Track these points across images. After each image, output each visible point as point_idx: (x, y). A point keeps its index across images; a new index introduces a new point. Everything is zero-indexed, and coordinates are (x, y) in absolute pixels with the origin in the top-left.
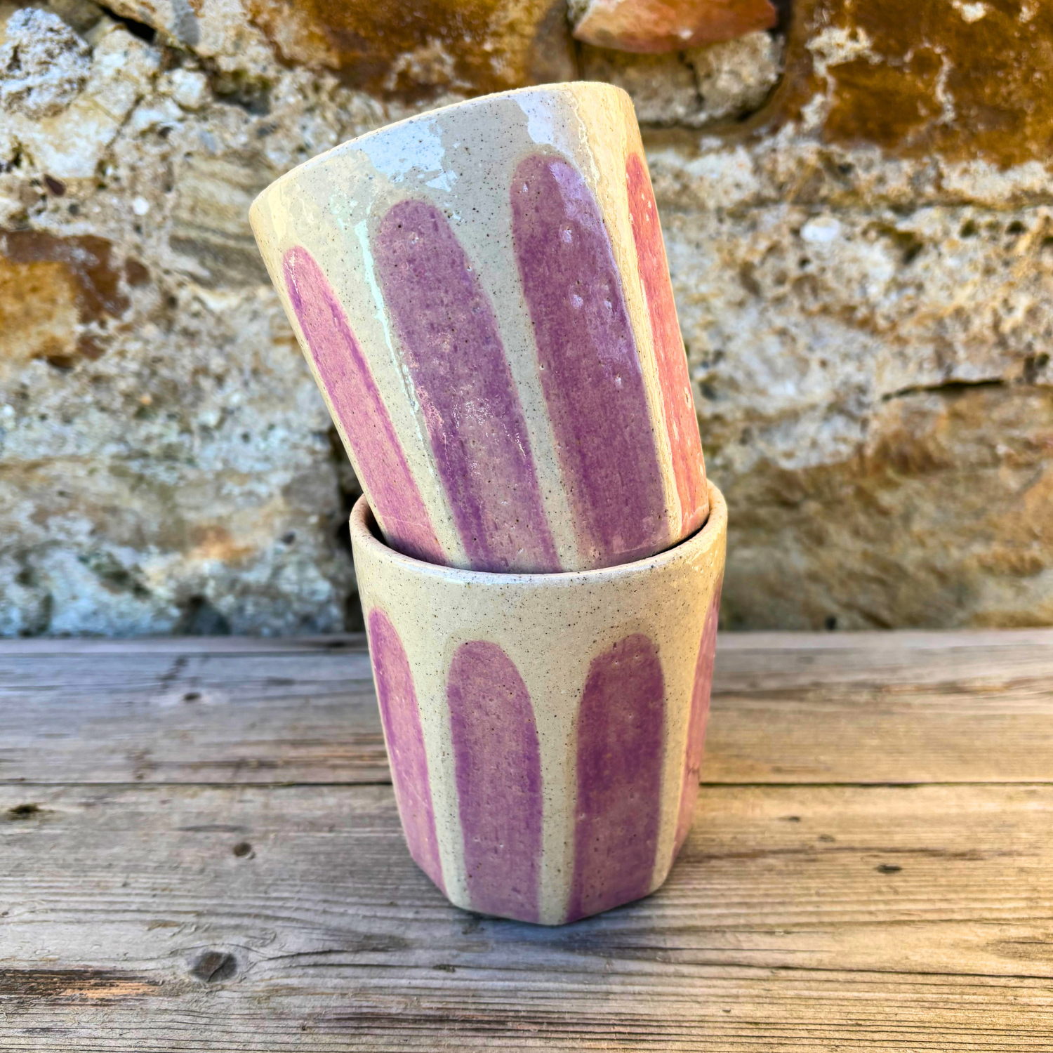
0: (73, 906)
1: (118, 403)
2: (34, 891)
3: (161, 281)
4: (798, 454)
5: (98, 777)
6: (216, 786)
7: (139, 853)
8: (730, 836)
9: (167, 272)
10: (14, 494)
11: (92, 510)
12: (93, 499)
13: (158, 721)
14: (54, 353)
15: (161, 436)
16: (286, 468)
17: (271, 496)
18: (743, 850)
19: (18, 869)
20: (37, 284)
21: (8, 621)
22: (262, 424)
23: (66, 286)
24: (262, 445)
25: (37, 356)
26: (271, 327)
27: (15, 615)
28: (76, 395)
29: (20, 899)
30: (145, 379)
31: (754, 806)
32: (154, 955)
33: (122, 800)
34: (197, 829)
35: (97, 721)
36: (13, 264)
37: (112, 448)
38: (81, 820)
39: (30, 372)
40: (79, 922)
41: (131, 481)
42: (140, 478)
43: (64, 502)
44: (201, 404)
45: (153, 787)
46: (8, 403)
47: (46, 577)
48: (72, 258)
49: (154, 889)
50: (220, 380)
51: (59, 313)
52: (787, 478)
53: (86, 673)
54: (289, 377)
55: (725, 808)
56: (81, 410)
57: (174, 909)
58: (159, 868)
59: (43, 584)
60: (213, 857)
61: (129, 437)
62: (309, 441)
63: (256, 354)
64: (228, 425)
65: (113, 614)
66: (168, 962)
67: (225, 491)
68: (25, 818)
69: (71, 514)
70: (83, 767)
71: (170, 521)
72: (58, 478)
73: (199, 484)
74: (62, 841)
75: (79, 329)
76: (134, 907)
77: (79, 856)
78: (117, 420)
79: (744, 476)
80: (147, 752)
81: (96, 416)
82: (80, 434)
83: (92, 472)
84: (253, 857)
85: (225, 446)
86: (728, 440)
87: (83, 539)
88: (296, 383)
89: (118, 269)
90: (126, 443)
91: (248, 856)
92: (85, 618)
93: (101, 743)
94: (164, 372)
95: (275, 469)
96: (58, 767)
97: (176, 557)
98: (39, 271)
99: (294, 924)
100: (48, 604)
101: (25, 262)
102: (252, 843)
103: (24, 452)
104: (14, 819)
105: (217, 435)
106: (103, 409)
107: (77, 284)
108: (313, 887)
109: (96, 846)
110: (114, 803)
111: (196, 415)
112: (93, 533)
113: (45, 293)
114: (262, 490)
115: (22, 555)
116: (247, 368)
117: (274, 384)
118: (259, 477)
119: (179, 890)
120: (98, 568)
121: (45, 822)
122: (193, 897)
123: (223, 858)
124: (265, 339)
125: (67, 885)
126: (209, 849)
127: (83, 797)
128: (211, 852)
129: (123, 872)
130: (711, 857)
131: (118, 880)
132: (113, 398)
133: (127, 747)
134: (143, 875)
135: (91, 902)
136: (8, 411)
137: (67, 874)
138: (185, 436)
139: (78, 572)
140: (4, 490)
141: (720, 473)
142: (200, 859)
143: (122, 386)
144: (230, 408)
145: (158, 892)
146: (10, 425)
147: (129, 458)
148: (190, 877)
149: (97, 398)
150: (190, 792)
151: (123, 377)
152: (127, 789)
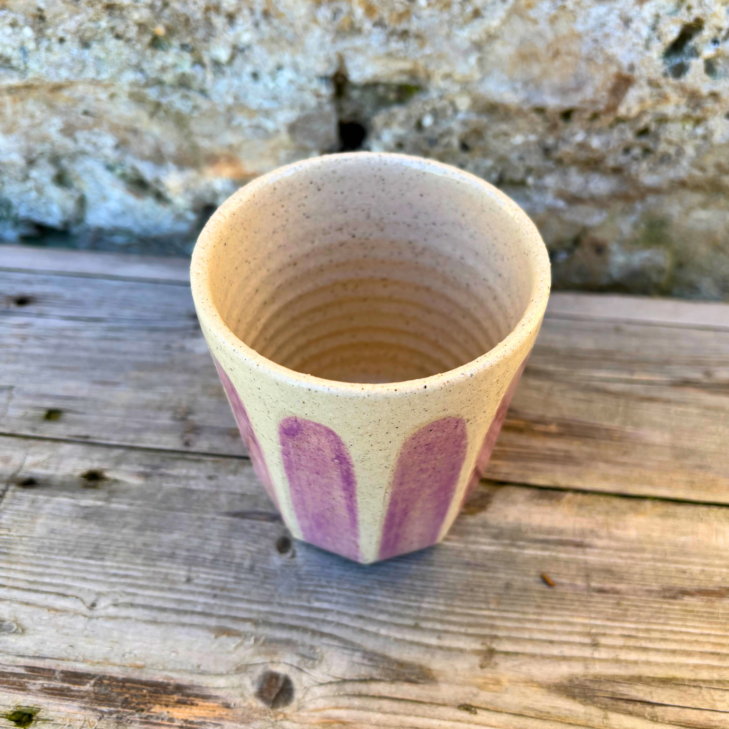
0: (148, 602)
1: (133, 32)
2: (114, 580)
5: (151, 440)
7: (196, 542)
8: (699, 568)
10: (43, 111)
11: (114, 129)
12: (116, 121)
13: (195, 372)
15: (175, 66)
16: (292, 107)
17: (277, 131)
18: (711, 586)
19: (97, 553)
22: (271, 63)
24: (271, 85)
27: (55, 209)
28: (90, 20)
29: (103, 589)
30: (158, 10)
31: (717, 532)
32: (222, 669)
33: (175, 472)
34: (242, 515)
35: (141, 366)
37: (130, 76)
38: (142, 494)
40: (154, 622)
41: (150, 108)
42: (158, 105)
43: (89, 120)
44: (212, 39)
45: (199, 457)
46: (26, 23)
47: (78, 178)
50: (231, 18)
53: (126, 303)
54: (299, 23)
55: (693, 533)
56: (97, 35)
57: (234, 613)
59: (77, 185)
60: (259, 552)
61: (145, 66)
62: (315, 84)
64: (238, 61)
65: (138, 215)
66: (235, 680)
67: (235, 123)
68: (94, 487)
69: (96, 130)
70: (137, 426)
71: (186, 145)
72: (82, 99)
73: (212, 114)
74: (129, 519)
76: (199, 609)
77: (146, 540)
78: (133, 47)
79: (720, 146)
80: (189, 412)
81: (112, 43)
82: (98, 59)
83: (112, 96)
84: (293, 556)
85: (236, 82)
86: (715, 113)
87: (108, 151)
88: (306, 28)
90: (142, 71)
91: (289, 554)
92: (115, 216)
93: (149, 396)
94: (176, 6)
95: (281, 108)
96: (115, 424)
97: (191, 174)
99: (336, 643)
100: (82, 202)
103: (47, 74)
104: (86, 486)
105: (228, 70)
106: (118, 37)
109: (159, 528)
110: (169, 476)
111: (208, 50)
112: (117, 147)
114: (270, 125)
115: (55, 160)
116: (259, 8)
117: (284, 28)
118: (267, 114)
119: (234, 590)
120: (123, 176)
121: (112, 493)
122: (248, 601)
123: (269, 554)
125: (140, 574)
126: (255, 542)
127: (141, 464)
128: (258, 546)
129: (185, 564)
130: (684, 593)
131: (182, 573)
132: (127, 27)
133: (172, 404)
134: (202, 569)
135: (163, 598)
136: (28, 32)
137: (139, 561)
138: (198, 68)
139: (107, 179)
140: (32, 106)
141: (698, 142)
142: (249, 554)
143: (136, 16)
144: (241, 46)
145: (218, 592)
146: (31, 46)
147: (147, 85)
148: (243, 576)
149: (112, 24)
150: (232, 467)
151: (137, 8)
152: (178, 458)
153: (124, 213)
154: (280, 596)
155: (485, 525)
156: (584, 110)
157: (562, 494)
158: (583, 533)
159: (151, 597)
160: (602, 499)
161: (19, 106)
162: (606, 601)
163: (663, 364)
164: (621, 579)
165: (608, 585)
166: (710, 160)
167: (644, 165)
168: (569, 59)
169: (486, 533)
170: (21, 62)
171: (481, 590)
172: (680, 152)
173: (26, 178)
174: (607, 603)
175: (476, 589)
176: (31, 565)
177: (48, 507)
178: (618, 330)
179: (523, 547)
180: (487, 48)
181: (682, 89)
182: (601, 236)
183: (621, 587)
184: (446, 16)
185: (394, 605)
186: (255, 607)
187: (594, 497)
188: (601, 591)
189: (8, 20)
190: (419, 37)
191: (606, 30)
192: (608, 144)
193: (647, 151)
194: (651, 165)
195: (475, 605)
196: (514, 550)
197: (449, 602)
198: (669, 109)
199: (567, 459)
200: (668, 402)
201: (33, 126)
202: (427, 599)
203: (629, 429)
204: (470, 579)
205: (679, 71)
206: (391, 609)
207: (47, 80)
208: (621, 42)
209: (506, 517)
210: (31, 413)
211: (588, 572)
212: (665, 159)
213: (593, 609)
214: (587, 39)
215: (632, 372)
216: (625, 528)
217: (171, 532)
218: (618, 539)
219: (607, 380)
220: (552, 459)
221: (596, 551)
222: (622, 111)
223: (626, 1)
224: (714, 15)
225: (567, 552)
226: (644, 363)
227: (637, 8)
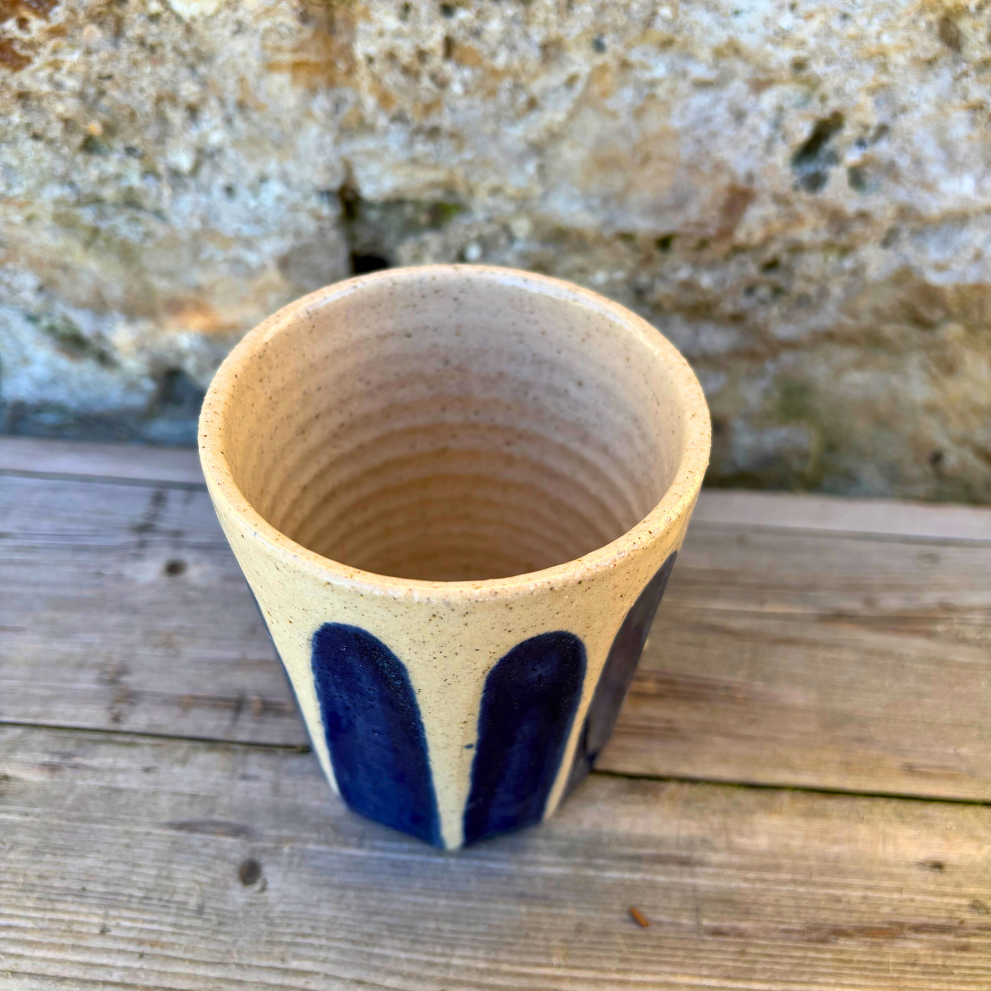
0: (39, 967)
1: (56, 130)
4: (954, 267)
5: (64, 715)
6: (211, 743)
7: (119, 869)
8: (860, 893)
11: (35, 264)
12: (36, 253)
13: (135, 610)
15: (118, 177)
16: (282, 233)
17: (263, 267)
18: (877, 921)
22: (252, 171)
24: (252, 203)
26: (264, 47)
30: (91, 99)
31: (885, 836)
33: (95, 762)
35: (58, 604)
37: (55, 191)
38: (44, 795)
41: (85, 235)
42: (95, 232)
45: (133, 739)
50: (193, 111)
52: (931, 295)
53: (43, 510)
54: (287, 119)
55: (850, 840)
58: (146, 899)
60: (213, 884)
61: (75, 177)
62: (314, 202)
63: (242, 81)
64: (205, 171)
65: (75, 383)
67: (204, 256)
69: (10, 266)
70: (45, 693)
71: (136, 287)
73: (172, 243)
74: (22, 837)
76: (115, 977)
77: (44, 868)
78: (57, 152)
79: (877, 285)
80: (123, 670)
81: (28, 146)
82: (8, 167)
83: (30, 219)
84: (263, 889)
85: (203, 200)
86: (865, 240)
87: (28, 296)
88: (297, 125)
90: (72, 184)
91: (257, 887)
92: (41, 385)
93: (66, 647)
94: (116, 94)
95: (267, 235)
96: (14, 691)
97: (145, 326)
102: (263, 859)
105: (191, 183)
106: (36, 137)
109: (65, 850)
110: (86, 768)
111: (163, 154)
112: (40, 289)
114: (252, 258)
116: (232, 97)
117: (267, 124)
118: (249, 243)
119: (171, 945)
120: (51, 330)
122: (192, 961)
123: (227, 887)
124: (254, 62)
125: (30, 924)
126: (208, 868)
127: (46, 751)
128: (211, 874)
129: (99, 906)
130: (839, 932)
131: (95, 919)
132: (49, 123)
133: (99, 660)
134: (126, 914)
135: (62, 961)
137: (29, 904)
138: (151, 180)
139: (27, 334)
141: (846, 279)
142: (197, 887)
143: (60, 108)
144: (209, 150)
145: (147, 949)
147: (79, 203)
148: (186, 922)
149: (27, 119)
150: (180, 753)
151: (60, 98)
152: (101, 742)
153: (54, 381)
154: (239, 952)
156: (688, 236)
157: (662, 784)
158: (691, 844)
159: (44, 959)
160: (719, 790)
162: (724, 948)
163: (805, 589)
164: (747, 913)
165: (726, 924)
166: (864, 303)
167: (775, 311)
168: (664, 166)
171: (541, 935)
172: (823, 293)
174: (726, 952)
175: (532, 934)
178: (742, 541)
179: (604, 868)
180: (550, 151)
181: (821, 208)
183: (745, 925)
184: (491, 108)
185: (409, 961)
186: (201, 971)
187: (708, 788)
188: (717, 932)
190: (455, 136)
191: (712, 127)
192: (723, 281)
193: (777, 291)
194: (784, 310)
195: (531, 959)
196: (591, 873)
197: (492, 955)
198: (804, 234)
199: (670, 733)
200: (813, 644)
202: (458, 952)
203: (758, 685)
204: (525, 919)
205: (815, 182)
206: (406, 968)
208: (734, 143)
209: (580, 824)
211: (698, 902)
212: (803, 302)
213: (705, 962)
214: (687, 140)
215: (762, 602)
216: (753, 834)
217: (82, 857)
218: (741, 852)
219: (728, 614)
220: (648, 732)
221: (710, 870)
222: (740, 236)
223: (738, 88)
224: (858, 108)
225: (667, 873)
226: (779, 589)
227: (752, 98)
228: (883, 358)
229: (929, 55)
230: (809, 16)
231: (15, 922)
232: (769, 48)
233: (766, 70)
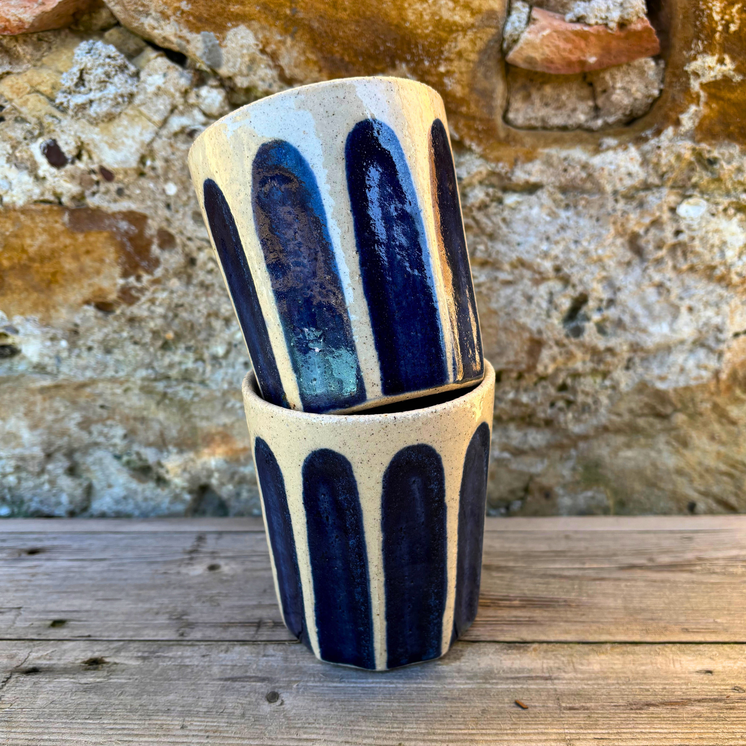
1: (148, 338)
2: (111, 732)
3: (184, 246)
4: (670, 377)
5: (149, 635)
6: (244, 642)
7: (191, 700)
8: (661, 687)
9: (190, 239)
10: (66, 407)
11: (125, 419)
12: (127, 411)
13: (189, 588)
14: (100, 300)
15: (180, 363)
18: (673, 699)
19: (96, 713)
20: (89, 248)
21: (59, 504)
23: (112, 249)
25: (87, 302)
27: (64, 499)
28: (115, 332)
30: (169, 319)
31: (674, 661)
33: (171, 654)
34: (234, 679)
35: (141, 587)
36: (72, 233)
37: (143, 373)
38: (140, 670)
39: (81, 315)
41: (158, 398)
42: (165, 395)
43: (105, 413)
44: (212, 340)
45: (193, 643)
46: (63, 337)
47: (88, 470)
48: (118, 228)
49: (207, 731)
50: (227, 321)
51: (106, 270)
52: (661, 396)
53: (128, 548)
55: (652, 663)
56: (119, 344)
58: (208, 712)
59: (85, 475)
60: (250, 703)
61: (155, 364)
64: (232, 355)
65: (139, 498)
67: (229, 405)
68: (96, 669)
69: (109, 422)
70: (137, 626)
71: (186, 428)
72: (100, 395)
73: (210, 400)
74: (128, 689)
75: (121, 282)
77: (143, 702)
78: (147, 350)
79: (628, 394)
80: (184, 614)
81: (130, 348)
82: (117, 361)
83: (126, 391)
84: (282, 704)
85: (230, 371)
86: (615, 366)
87: (118, 441)
89: (152, 236)
90: (153, 368)
91: (279, 702)
92: (117, 502)
93: (147, 606)
94: (184, 315)
96: (116, 626)
97: (190, 455)
98: (92, 239)
100: (89, 490)
101: (82, 231)
102: (280, 691)
103: (75, 376)
104: (87, 669)
105: (224, 363)
106: (136, 343)
107: (121, 247)
108: (335, 730)
109: (155, 693)
110: (165, 657)
111: (208, 347)
112: (125, 436)
113: (95, 255)
115: (70, 454)
119: (227, 732)
120: (128, 464)
121: (111, 672)
122: (239, 738)
123: (259, 704)
125: (136, 727)
126: (245, 697)
127: (139, 651)
128: (248, 699)
129: (179, 716)
130: (649, 705)
131: (178, 722)
132: (144, 334)
133: (168, 610)
134: (196, 719)
135: (158, 742)
136: (64, 344)
137: (135, 718)
138: (200, 363)
139: (113, 466)
140: (58, 404)
141: (609, 392)
142: (240, 706)
143: (152, 325)
144: (234, 342)
145: (211, 734)
146: (64, 354)
147: (155, 380)
148: (234, 721)
149: (132, 333)
150: (223, 648)
151: (152, 318)
152: (173, 645)
154: (269, 733)
155: (459, 671)
156: (511, 371)
157: (528, 645)
158: (550, 669)
159: (146, 742)
160: (566, 646)
161: (47, 405)
162: (577, 715)
163: (610, 556)
164: (590, 700)
165: (577, 705)
166: (623, 407)
167: (570, 415)
169: (461, 677)
170: (55, 368)
171: (460, 716)
172: (596, 402)
173: (43, 471)
174: (579, 717)
175: (454, 716)
176: (31, 727)
177: (49, 687)
178: (567, 537)
179: (497, 684)
181: (582, 345)
182: (545, 481)
183: (590, 705)
185: (379, 732)
187: (557, 645)
188: (571, 709)
189: (50, 335)
191: (515, 305)
192: (535, 399)
193: (569, 403)
194: (576, 415)
195: (455, 727)
196: (488, 686)
197: (430, 726)
198: (578, 365)
199: (531, 622)
200: (618, 579)
201: (56, 421)
202: (408, 726)
203: (584, 599)
204: (449, 709)
205: (577, 332)
206: (375, 735)
207: (75, 380)
208: (527, 313)
209: (479, 664)
210: (37, 624)
211: (558, 697)
212: (586, 408)
213: (565, 722)
214: (502, 314)
215: (584, 563)
216: (589, 664)
217: (166, 695)
218: (582, 672)
219: (563, 569)
220: (518, 623)
221: (564, 681)
223: (526, 284)
224: (593, 290)
225: (537, 684)
226: (594, 557)
227: (535, 289)
228: (643, 441)
229: (626, 259)
230: (557, 243)
231: (127, 726)
232: (539, 260)
233: (540, 273)
